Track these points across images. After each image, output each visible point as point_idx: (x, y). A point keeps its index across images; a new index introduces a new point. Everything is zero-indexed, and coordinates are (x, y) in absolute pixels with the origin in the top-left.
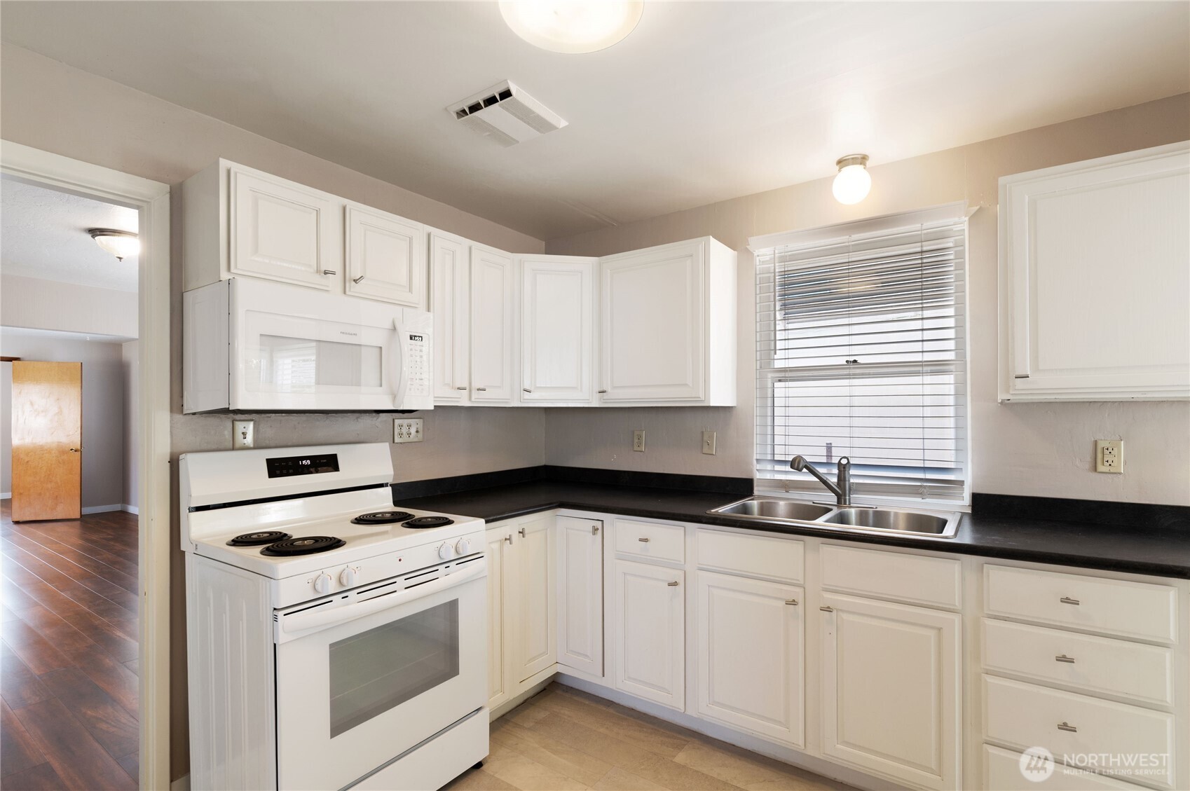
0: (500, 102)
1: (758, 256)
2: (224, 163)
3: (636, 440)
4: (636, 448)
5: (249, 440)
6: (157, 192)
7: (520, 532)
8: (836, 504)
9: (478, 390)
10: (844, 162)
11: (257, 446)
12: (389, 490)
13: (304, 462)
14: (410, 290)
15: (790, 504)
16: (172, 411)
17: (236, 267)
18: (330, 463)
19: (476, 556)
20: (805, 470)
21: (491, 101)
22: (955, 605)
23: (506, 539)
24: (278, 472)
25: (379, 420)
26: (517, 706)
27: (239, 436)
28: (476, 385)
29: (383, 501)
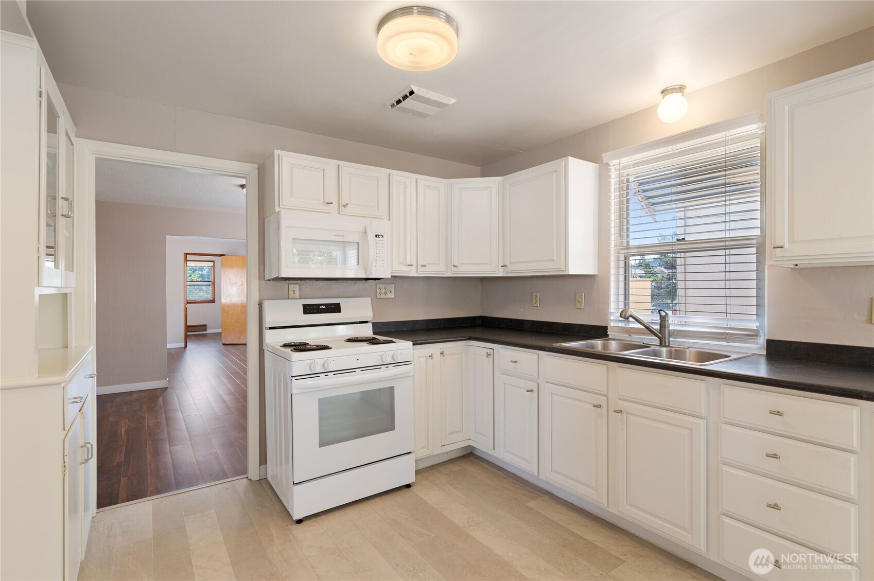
0: (410, 97)
1: (613, 165)
2: (277, 152)
3: (534, 299)
4: (534, 305)
5: (297, 295)
6: (251, 169)
7: (441, 353)
8: (659, 344)
9: (422, 266)
10: (667, 91)
11: (300, 298)
12: (370, 325)
13: (322, 307)
14: (378, 209)
15: (620, 343)
16: (259, 279)
17: (282, 204)
18: (335, 308)
19: (407, 363)
20: (631, 319)
21: (405, 97)
22: (701, 413)
23: (430, 356)
24: (308, 311)
25: (368, 284)
26: (444, 462)
27: (291, 293)
28: (420, 263)
29: (367, 331)
